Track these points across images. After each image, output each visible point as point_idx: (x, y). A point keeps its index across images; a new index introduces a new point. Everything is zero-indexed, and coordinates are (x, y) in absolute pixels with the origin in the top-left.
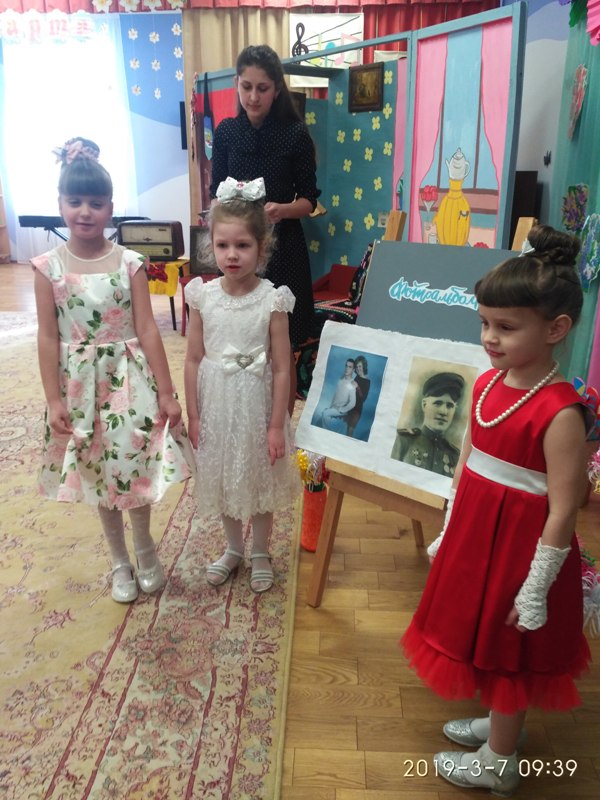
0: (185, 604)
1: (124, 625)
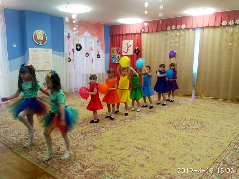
0: (227, 166)
1: (212, 165)
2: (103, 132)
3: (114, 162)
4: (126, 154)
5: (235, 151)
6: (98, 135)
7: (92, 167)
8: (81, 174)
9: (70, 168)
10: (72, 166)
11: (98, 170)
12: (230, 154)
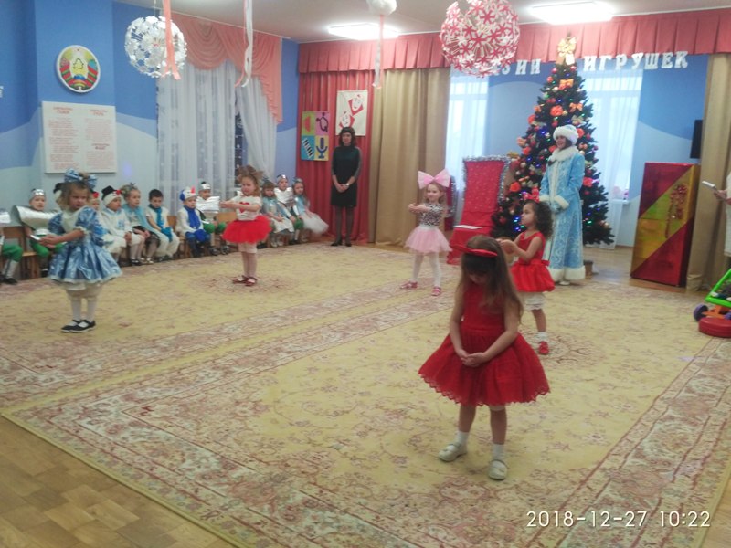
2: (279, 363)
3: (318, 449)
4: (353, 429)
5: (667, 423)
6: (267, 373)
7: (251, 465)
8: (220, 484)
9: (185, 465)
10: (189, 462)
11: (271, 473)
12: (653, 431)
